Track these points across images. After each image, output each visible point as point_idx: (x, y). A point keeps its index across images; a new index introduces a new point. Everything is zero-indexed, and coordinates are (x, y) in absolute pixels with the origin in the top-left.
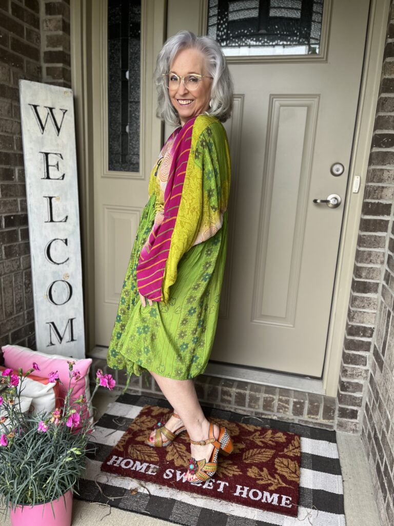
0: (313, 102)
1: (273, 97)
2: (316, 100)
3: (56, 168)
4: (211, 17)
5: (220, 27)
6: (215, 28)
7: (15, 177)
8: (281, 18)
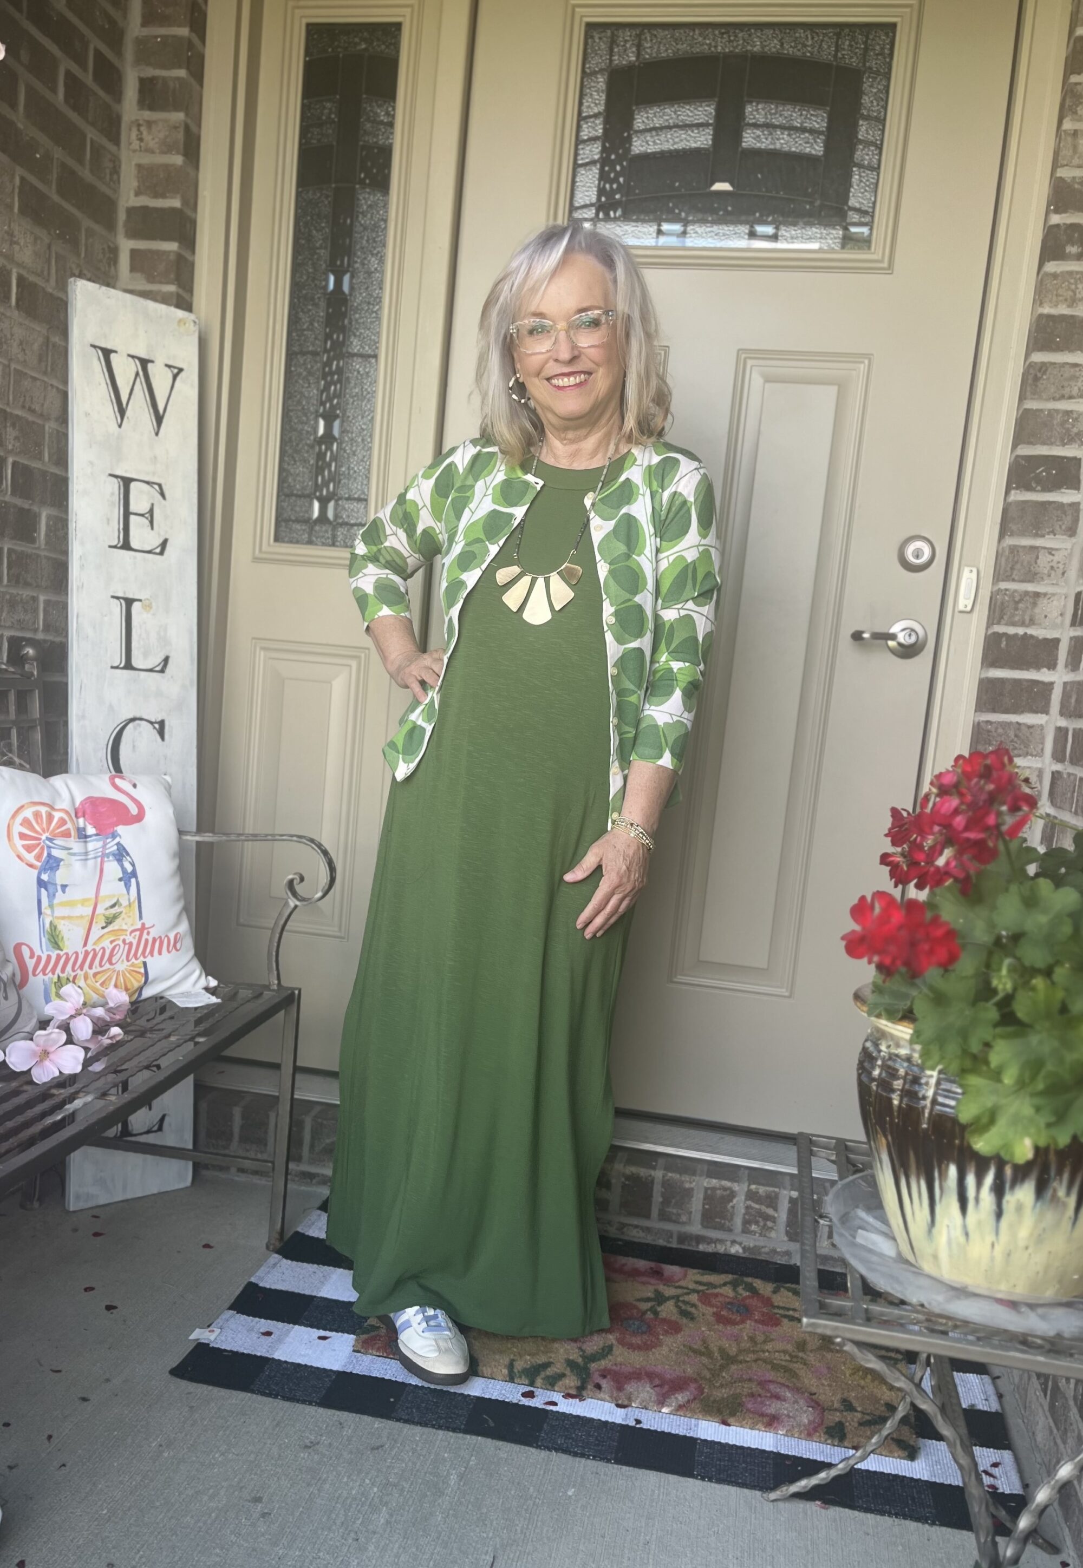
0: (854, 372)
1: (744, 356)
2: (862, 367)
3: (147, 522)
4: (584, 141)
5: (607, 169)
6: (596, 170)
7: (39, 534)
8: (773, 154)
